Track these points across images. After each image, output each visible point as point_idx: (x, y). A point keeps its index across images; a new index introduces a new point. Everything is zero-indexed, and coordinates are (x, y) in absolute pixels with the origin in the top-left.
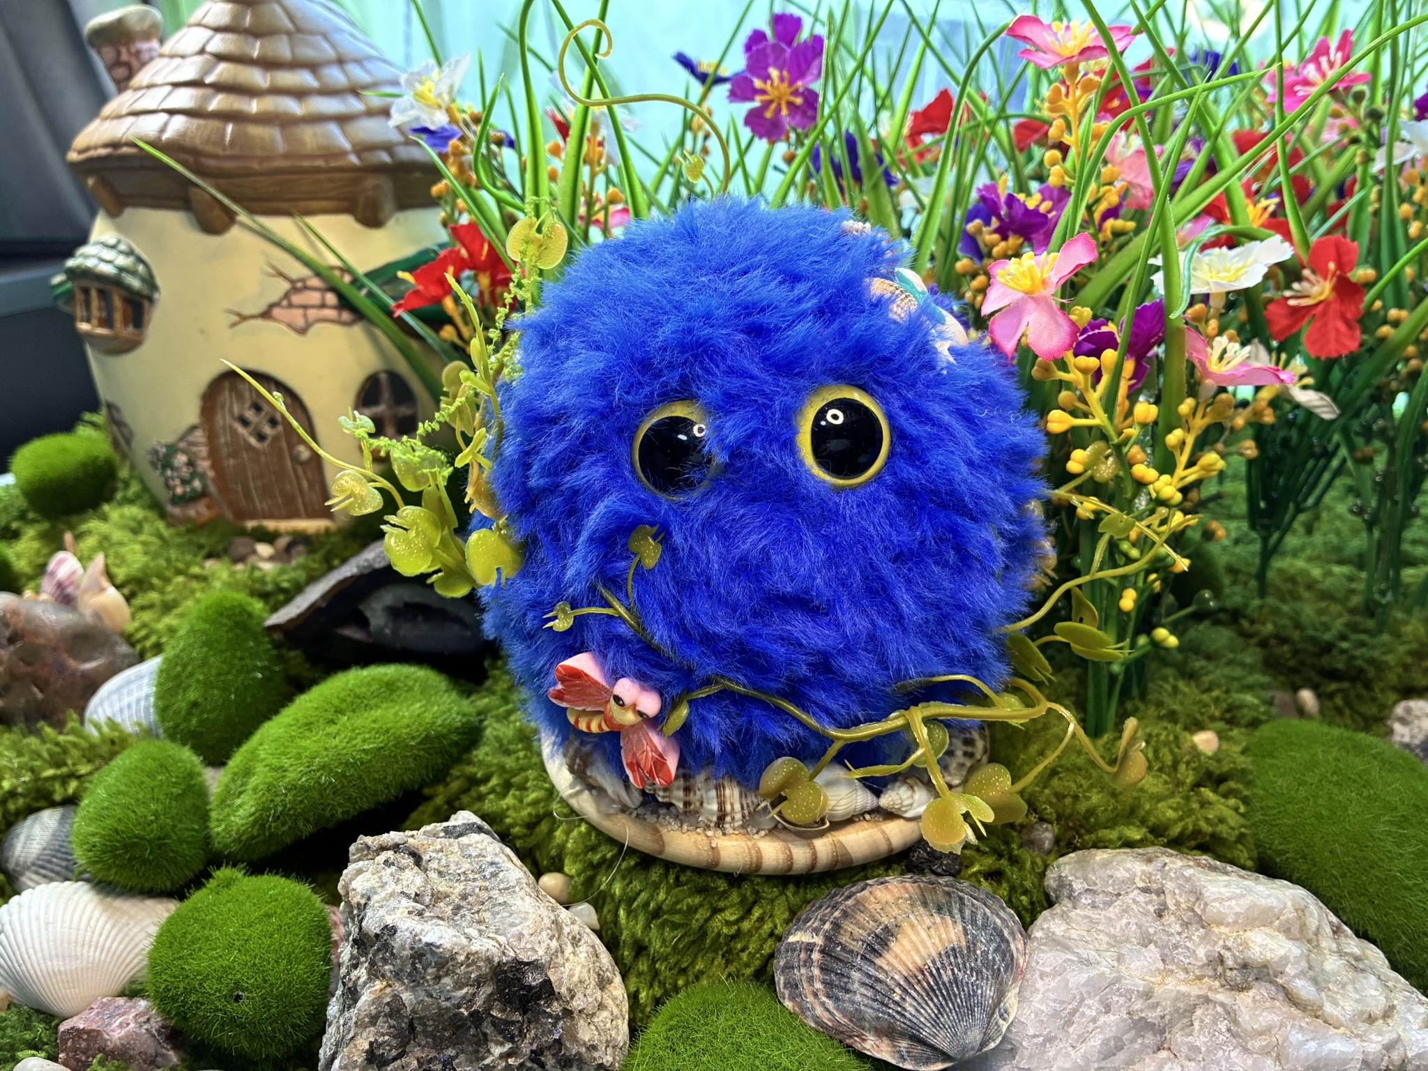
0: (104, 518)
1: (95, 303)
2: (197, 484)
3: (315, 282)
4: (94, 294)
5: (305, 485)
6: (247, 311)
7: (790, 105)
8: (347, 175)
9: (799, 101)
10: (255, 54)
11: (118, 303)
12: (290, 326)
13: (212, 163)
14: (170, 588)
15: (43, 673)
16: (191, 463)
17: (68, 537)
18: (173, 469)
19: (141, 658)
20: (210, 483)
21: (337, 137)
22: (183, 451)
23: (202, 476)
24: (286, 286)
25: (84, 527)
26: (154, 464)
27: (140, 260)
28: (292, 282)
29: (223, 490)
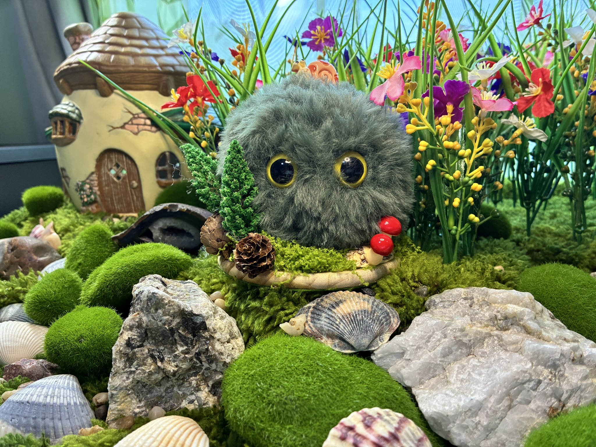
0: (56, 213)
1: (59, 126)
2: (93, 197)
3: (143, 115)
4: (59, 122)
5: (135, 198)
6: (115, 126)
7: (325, 39)
8: (156, 75)
9: (328, 37)
10: (125, 34)
11: (67, 124)
12: (131, 131)
13: (105, 68)
14: (76, 229)
15: (23, 260)
16: (91, 188)
17: (41, 220)
18: (84, 191)
19: (63, 257)
20: (98, 197)
21: (153, 61)
22: (88, 184)
23: (95, 194)
24: (131, 116)
25: (48, 216)
26: (76, 190)
27: (77, 109)
28: (133, 115)
29: (103, 200)
